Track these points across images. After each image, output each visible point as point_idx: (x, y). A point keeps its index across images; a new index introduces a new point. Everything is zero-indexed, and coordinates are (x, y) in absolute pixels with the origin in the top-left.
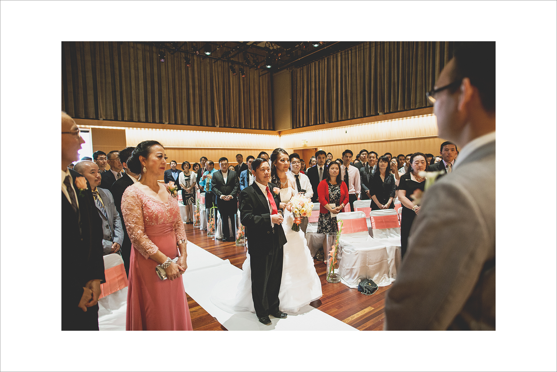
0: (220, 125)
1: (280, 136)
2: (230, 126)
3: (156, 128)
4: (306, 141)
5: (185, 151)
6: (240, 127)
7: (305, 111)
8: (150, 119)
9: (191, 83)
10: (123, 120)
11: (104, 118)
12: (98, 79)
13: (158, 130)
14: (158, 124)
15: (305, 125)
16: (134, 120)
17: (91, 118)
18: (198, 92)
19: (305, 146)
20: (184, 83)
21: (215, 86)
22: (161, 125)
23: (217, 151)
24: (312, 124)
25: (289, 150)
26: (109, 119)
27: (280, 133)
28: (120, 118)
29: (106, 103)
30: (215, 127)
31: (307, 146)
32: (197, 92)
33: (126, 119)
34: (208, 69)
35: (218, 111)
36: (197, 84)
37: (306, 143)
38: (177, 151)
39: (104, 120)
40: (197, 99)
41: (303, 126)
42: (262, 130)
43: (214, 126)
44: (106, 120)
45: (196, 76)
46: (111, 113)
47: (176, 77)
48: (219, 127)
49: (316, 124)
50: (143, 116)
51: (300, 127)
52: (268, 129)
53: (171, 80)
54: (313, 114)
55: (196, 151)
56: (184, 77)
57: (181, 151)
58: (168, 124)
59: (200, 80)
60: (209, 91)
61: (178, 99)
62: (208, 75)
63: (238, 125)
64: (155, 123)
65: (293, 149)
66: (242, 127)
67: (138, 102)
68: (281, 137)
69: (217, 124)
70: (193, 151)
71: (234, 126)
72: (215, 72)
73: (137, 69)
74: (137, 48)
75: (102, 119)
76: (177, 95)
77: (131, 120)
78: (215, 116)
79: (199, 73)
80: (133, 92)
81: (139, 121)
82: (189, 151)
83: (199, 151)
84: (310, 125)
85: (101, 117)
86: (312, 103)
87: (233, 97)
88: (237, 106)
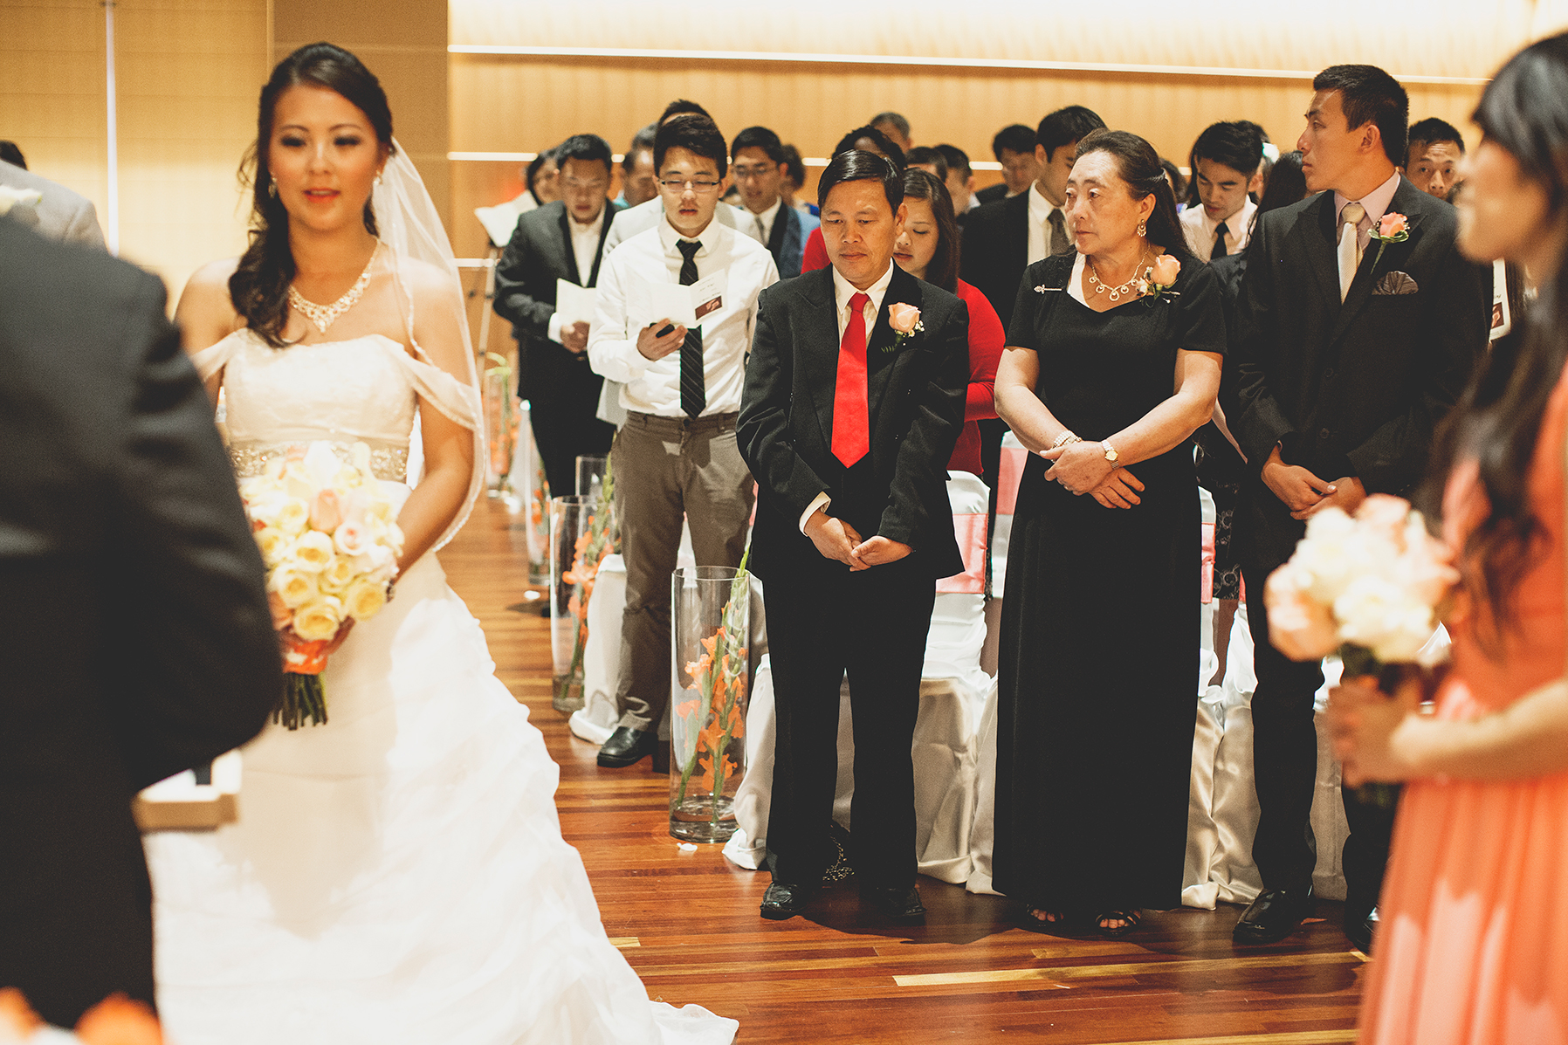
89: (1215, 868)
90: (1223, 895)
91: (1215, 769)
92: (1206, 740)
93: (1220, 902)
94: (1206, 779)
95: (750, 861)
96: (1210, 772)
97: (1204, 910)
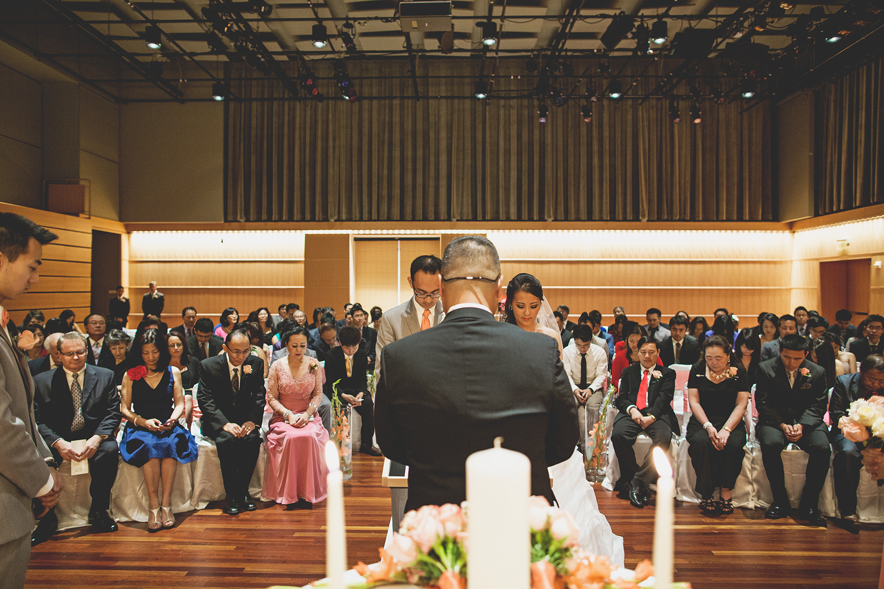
0: (648, 218)
1: (794, 232)
2: (672, 218)
3: (533, 229)
4: (846, 243)
5: (582, 266)
6: (693, 219)
7: (843, 174)
8: (525, 215)
9: (596, 148)
10: (484, 220)
11: (459, 218)
12: (454, 162)
13: (536, 231)
14: (537, 223)
15: (841, 208)
16: (501, 218)
17: (442, 219)
18: (608, 161)
19: (844, 254)
20: (583, 150)
21: (642, 147)
22: (541, 223)
23: (642, 266)
24: (857, 205)
25: (811, 262)
26: (465, 219)
27: (791, 227)
28: (480, 217)
29: (462, 196)
30: (640, 221)
31: (849, 254)
32: (606, 161)
33: (488, 217)
34: (630, 117)
35: (646, 193)
36: (608, 147)
37: (846, 248)
38: (567, 266)
39: (458, 220)
40: (606, 175)
41: (839, 211)
42: (746, 221)
43: (636, 219)
44: (462, 220)
45: (606, 133)
46: (467, 210)
47: (571, 141)
48: (647, 221)
49: (865, 203)
50: (513, 210)
51: (832, 212)
52: (760, 218)
53: (560, 148)
54: (859, 181)
55: (602, 266)
56: (584, 139)
57: (574, 267)
58: (553, 221)
59: (612, 140)
60: (629, 158)
61: (571, 178)
62: (629, 129)
63: (689, 215)
64: (532, 220)
65: (818, 259)
66: (697, 219)
67: (507, 189)
68: (796, 234)
69: (644, 216)
70: (596, 266)
71: (680, 216)
72: (643, 121)
73: (508, 139)
74: (510, 106)
75: (455, 220)
76: (571, 171)
77: (496, 218)
78: (640, 202)
79: (612, 127)
80: (501, 174)
81: (508, 219)
82: (589, 266)
83: (608, 266)
84: (854, 206)
85: (454, 217)
86: (858, 156)
87: (679, 162)
88: (688, 178)
89: (753, 496)
90: (756, 505)
91: (752, 467)
92: (748, 458)
93: (756, 507)
94: (749, 470)
95: (611, 488)
96: (750, 467)
97: (751, 509)
